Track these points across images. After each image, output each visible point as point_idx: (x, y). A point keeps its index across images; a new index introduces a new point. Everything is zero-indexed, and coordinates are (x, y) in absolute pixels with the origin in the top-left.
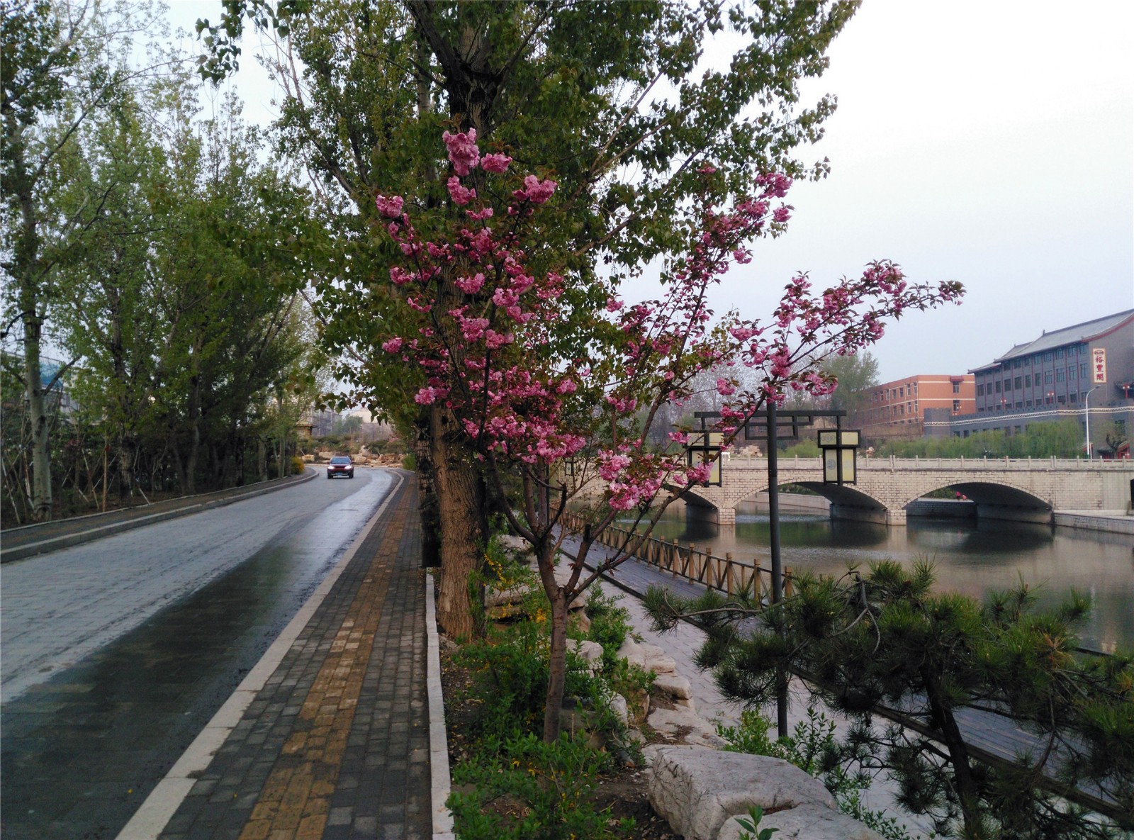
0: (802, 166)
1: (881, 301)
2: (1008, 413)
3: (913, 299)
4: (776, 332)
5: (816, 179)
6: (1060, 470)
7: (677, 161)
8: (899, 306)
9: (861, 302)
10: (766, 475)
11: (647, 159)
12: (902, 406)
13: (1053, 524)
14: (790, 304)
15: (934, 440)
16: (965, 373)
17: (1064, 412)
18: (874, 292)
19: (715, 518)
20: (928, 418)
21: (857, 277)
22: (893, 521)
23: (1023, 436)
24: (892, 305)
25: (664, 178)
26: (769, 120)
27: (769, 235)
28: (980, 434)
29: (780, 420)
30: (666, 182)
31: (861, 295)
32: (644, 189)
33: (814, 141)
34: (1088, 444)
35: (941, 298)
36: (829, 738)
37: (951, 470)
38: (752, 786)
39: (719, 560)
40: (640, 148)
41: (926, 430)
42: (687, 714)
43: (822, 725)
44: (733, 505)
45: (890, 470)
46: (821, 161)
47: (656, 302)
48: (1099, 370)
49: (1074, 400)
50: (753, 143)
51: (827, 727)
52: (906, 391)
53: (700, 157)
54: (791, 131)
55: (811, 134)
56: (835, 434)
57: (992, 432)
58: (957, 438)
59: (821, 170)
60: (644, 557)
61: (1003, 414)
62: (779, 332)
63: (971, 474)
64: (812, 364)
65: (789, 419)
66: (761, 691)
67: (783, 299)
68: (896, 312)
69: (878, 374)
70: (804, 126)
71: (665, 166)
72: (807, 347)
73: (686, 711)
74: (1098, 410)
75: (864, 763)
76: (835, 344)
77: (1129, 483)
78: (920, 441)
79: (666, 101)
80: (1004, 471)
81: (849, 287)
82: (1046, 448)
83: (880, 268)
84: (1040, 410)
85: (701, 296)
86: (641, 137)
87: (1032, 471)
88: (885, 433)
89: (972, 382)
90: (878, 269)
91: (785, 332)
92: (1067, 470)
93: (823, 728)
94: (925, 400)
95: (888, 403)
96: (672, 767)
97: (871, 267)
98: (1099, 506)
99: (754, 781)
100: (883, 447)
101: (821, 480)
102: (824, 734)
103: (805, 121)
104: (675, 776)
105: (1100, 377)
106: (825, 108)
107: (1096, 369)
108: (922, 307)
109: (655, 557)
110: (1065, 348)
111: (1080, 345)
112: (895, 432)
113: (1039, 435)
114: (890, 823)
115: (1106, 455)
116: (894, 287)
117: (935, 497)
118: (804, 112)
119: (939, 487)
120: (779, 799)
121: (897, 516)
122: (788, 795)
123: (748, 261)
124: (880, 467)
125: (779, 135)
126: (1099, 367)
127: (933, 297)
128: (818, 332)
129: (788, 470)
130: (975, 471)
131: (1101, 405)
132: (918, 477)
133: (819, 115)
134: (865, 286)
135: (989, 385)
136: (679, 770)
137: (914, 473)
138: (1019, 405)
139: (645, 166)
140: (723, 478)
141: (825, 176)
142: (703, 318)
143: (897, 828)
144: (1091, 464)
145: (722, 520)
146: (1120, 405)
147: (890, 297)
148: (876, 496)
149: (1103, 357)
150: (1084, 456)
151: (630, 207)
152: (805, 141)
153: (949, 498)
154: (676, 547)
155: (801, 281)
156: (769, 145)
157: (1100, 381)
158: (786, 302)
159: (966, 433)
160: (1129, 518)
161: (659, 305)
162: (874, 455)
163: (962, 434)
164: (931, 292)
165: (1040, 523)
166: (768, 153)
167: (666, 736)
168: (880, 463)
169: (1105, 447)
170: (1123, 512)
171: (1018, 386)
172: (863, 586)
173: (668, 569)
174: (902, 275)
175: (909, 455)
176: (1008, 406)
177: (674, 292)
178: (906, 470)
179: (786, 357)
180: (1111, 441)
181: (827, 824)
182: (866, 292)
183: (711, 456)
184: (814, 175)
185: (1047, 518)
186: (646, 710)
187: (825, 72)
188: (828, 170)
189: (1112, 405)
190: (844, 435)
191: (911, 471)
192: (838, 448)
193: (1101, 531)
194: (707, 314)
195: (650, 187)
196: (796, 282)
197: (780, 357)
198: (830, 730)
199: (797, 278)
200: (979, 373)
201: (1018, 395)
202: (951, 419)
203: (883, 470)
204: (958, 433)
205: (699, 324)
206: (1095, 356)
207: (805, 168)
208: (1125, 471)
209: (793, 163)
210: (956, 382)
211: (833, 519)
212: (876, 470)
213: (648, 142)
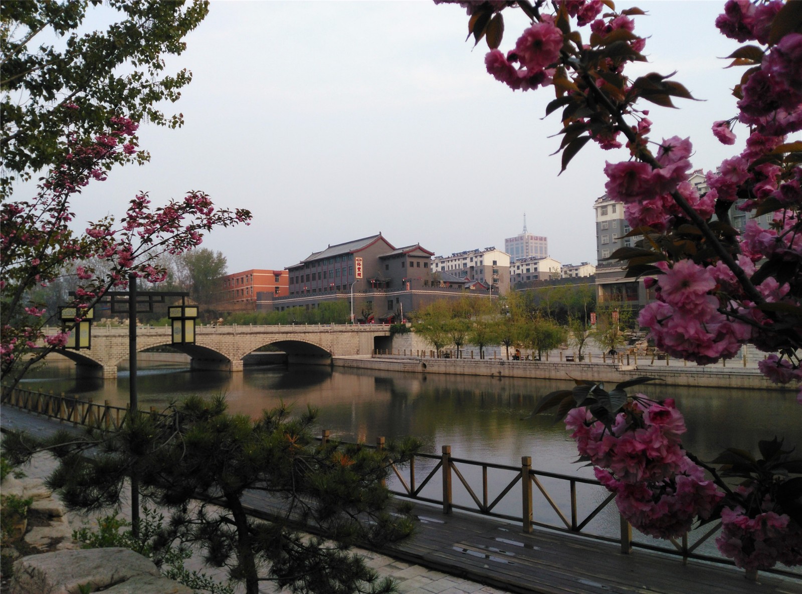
0: (162, 116)
1: (198, 218)
2: (308, 296)
3: (219, 218)
4: (123, 234)
5: (174, 127)
6: (336, 332)
7: (63, 94)
8: (209, 222)
9: (184, 218)
10: (127, 341)
11: (35, 89)
12: (242, 290)
13: (332, 365)
14: (134, 214)
15: (263, 313)
16: (282, 269)
17: (340, 295)
18: (193, 213)
19: (100, 374)
20: (259, 298)
21: (181, 201)
22: (234, 369)
23: (316, 311)
24: (205, 222)
25: (50, 106)
26: (140, 78)
27: (136, 162)
28: (292, 309)
29: (139, 299)
30: (51, 109)
31: (183, 213)
32: (32, 112)
33: (173, 100)
34: (352, 315)
35: (237, 220)
36: (159, 526)
37: (272, 333)
38: (95, 571)
39: (99, 406)
40: (28, 79)
41: (259, 307)
42: (60, 528)
43: (154, 518)
44: (116, 363)
45: (233, 334)
46: (178, 116)
47: (26, 203)
48: (359, 271)
49: (345, 288)
50: (126, 92)
51: (157, 518)
52: (245, 280)
53: (81, 94)
54: (156, 89)
55: (171, 95)
56: (180, 309)
57: (298, 307)
58: (277, 311)
59: (177, 121)
60: (35, 408)
61: (305, 296)
62: (125, 234)
63: (285, 335)
64: (150, 259)
65: (147, 298)
66: (98, 499)
67: (129, 210)
68: (209, 226)
69: (227, 267)
70: (166, 88)
71: (51, 97)
72: (145, 247)
73: (59, 525)
74: (358, 295)
75: (184, 540)
76: (168, 246)
77: (373, 338)
78: (253, 314)
79: (52, 47)
80: (305, 333)
81: (176, 207)
82: (329, 318)
83: (197, 196)
84: (326, 294)
85: (65, 202)
86: (29, 71)
87: (321, 332)
88: (231, 308)
89: (286, 275)
90: (195, 196)
91: (130, 235)
92: (340, 332)
93: (154, 520)
94: (258, 286)
95: (233, 288)
96: (30, 571)
97: (190, 194)
98: (358, 354)
99: (98, 567)
100: (229, 318)
101: (171, 343)
102: (155, 524)
103: (168, 84)
104: (32, 577)
105: (359, 274)
106: (183, 79)
107: (357, 270)
108: (225, 225)
109: (44, 408)
110: (341, 256)
111: (349, 255)
112: (238, 308)
113: (326, 310)
114: (202, 577)
115: (362, 322)
116: (205, 210)
117: (263, 351)
118: (167, 78)
119: (264, 344)
120: (116, 577)
121: (237, 365)
122: (123, 572)
123: (104, 179)
124: (226, 332)
125: (147, 91)
126: (359, 269)
127: (232, 219)
128: (153, 237)
129: (160, 335)
130: (287, 333)
131: (360, 292)
132: (252, 337)
133: (177, 82)
134: (186, 207)
135: (297, 277)
136: (36, 572)
137: (249, 335)
138: (314, 290)
139: (33, 93)
140: (92, 344)
141: (180, 126)
142: (66, 219)
143: (206, 580)
144: (355, 327)
145: (106, 375)
146: (370, 292)
147: (204, 216)
148: (223, 352)
149: (361, 263)
150: (350, 322)
151: (18, 124)
152: (166, 99)
153: (271, 351)
154: (63, 399)
155: (142, 198)
156: (139, 96)
157: (359, 277)
158: (131, 212)
159: (283, 309)
160: (373, 359)
161: (28, 206)
162: (223, 324)
163: (280, 309)
164: (231, 215)
165: (325, 365)
166: (137, 101)
167: (40, 548)
168: (226, 329)
169: (361, 317)
170: (369, 356)
171: (314, 279)
172: (177, 415)
173: (56, 417)
174: (211, 203)
175: (246, 323)
176: (308, 291)
177: (42, 197)
178: (243, 333)
179: (129, 253)
180: (364, 314)
181: (148, 587)
182: (187, 212)
183: (68, 327)
184: (171, 124)
185: (329, 362)
186: (23, 530)
187: (183, 53)
188: (182, 122)
189: (365, 292)
190: (187, 310)
191: (247, 334)
192: (183, 319)
193: (358, 368)
194: (70, 216)
195: (37, 112)
196: (139, 198)
197: (125, 253)
198: (159, 521)
199: (139, 195)
200: (291, 270)
201: (314, 284)
202: (274, 299)
203: (229, 334)
204: (278, 309)
205: (62, 223)
206: (357, 262)
207: (165, 118)
208: (371, 331)
209: (156, 113)
210: (277, 274)
211: (192, 370)
212: (224, 334)
213: (36, 74)
